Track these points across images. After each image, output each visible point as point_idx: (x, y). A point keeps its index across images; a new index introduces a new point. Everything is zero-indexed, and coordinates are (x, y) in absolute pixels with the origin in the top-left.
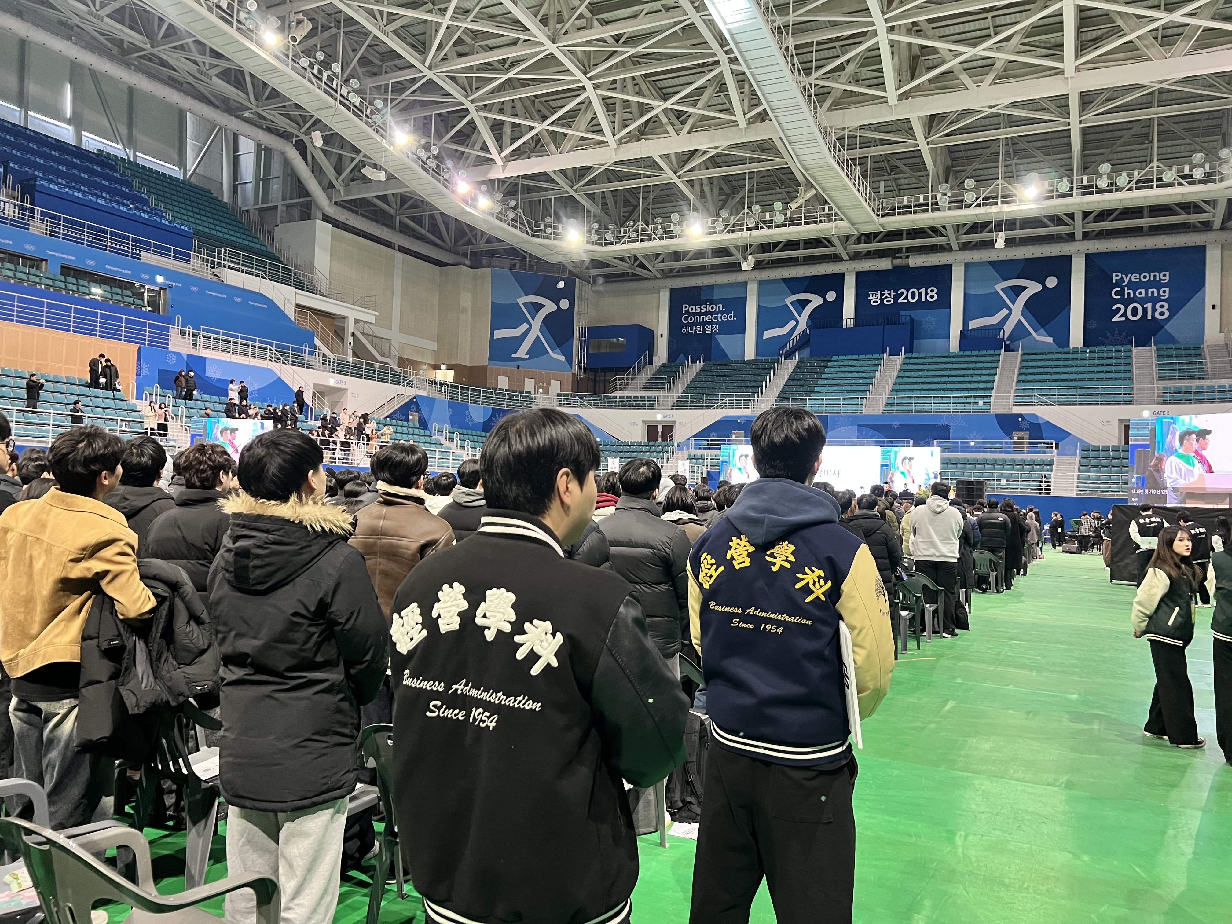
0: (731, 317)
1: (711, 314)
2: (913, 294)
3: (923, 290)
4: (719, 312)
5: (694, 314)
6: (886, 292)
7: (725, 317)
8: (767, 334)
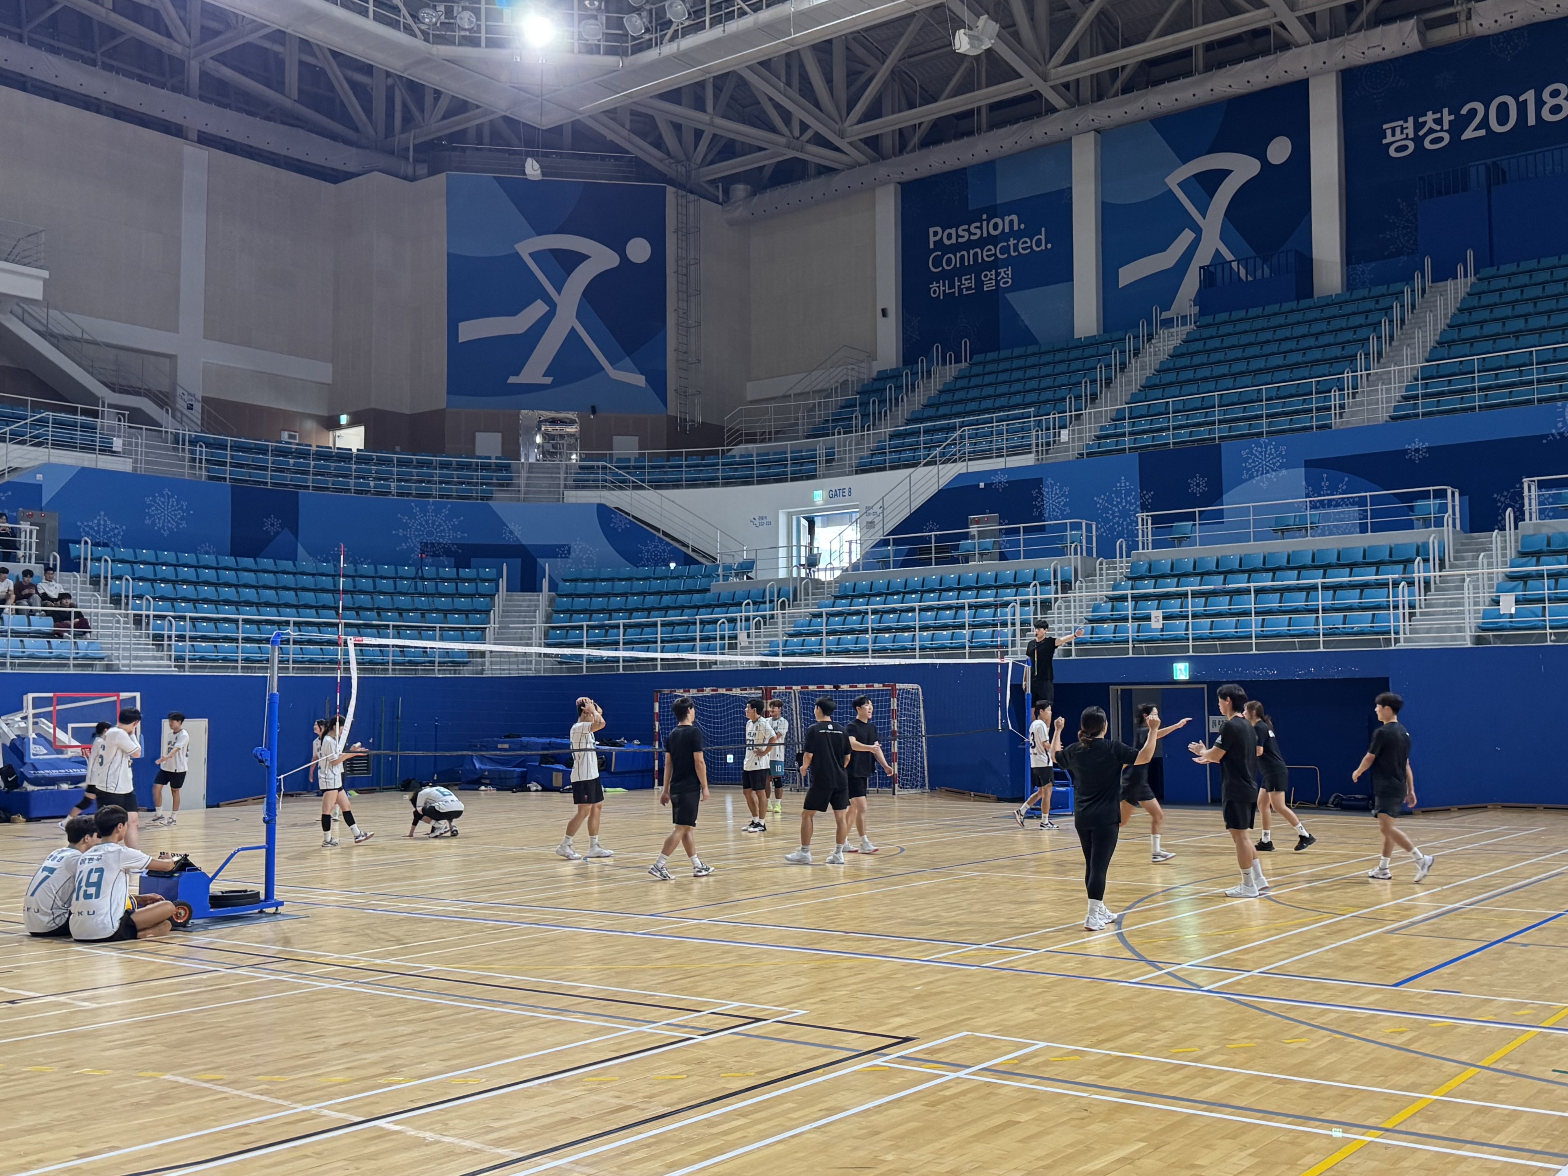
0: (1038, 243)
1: (992, 240)
2: (1503, 109)
3: (1529, 96)
4: (1013, 234)
5: (956, 248)
6: (1430, 117)
7: (1024, 246)
8: (1128, 274)
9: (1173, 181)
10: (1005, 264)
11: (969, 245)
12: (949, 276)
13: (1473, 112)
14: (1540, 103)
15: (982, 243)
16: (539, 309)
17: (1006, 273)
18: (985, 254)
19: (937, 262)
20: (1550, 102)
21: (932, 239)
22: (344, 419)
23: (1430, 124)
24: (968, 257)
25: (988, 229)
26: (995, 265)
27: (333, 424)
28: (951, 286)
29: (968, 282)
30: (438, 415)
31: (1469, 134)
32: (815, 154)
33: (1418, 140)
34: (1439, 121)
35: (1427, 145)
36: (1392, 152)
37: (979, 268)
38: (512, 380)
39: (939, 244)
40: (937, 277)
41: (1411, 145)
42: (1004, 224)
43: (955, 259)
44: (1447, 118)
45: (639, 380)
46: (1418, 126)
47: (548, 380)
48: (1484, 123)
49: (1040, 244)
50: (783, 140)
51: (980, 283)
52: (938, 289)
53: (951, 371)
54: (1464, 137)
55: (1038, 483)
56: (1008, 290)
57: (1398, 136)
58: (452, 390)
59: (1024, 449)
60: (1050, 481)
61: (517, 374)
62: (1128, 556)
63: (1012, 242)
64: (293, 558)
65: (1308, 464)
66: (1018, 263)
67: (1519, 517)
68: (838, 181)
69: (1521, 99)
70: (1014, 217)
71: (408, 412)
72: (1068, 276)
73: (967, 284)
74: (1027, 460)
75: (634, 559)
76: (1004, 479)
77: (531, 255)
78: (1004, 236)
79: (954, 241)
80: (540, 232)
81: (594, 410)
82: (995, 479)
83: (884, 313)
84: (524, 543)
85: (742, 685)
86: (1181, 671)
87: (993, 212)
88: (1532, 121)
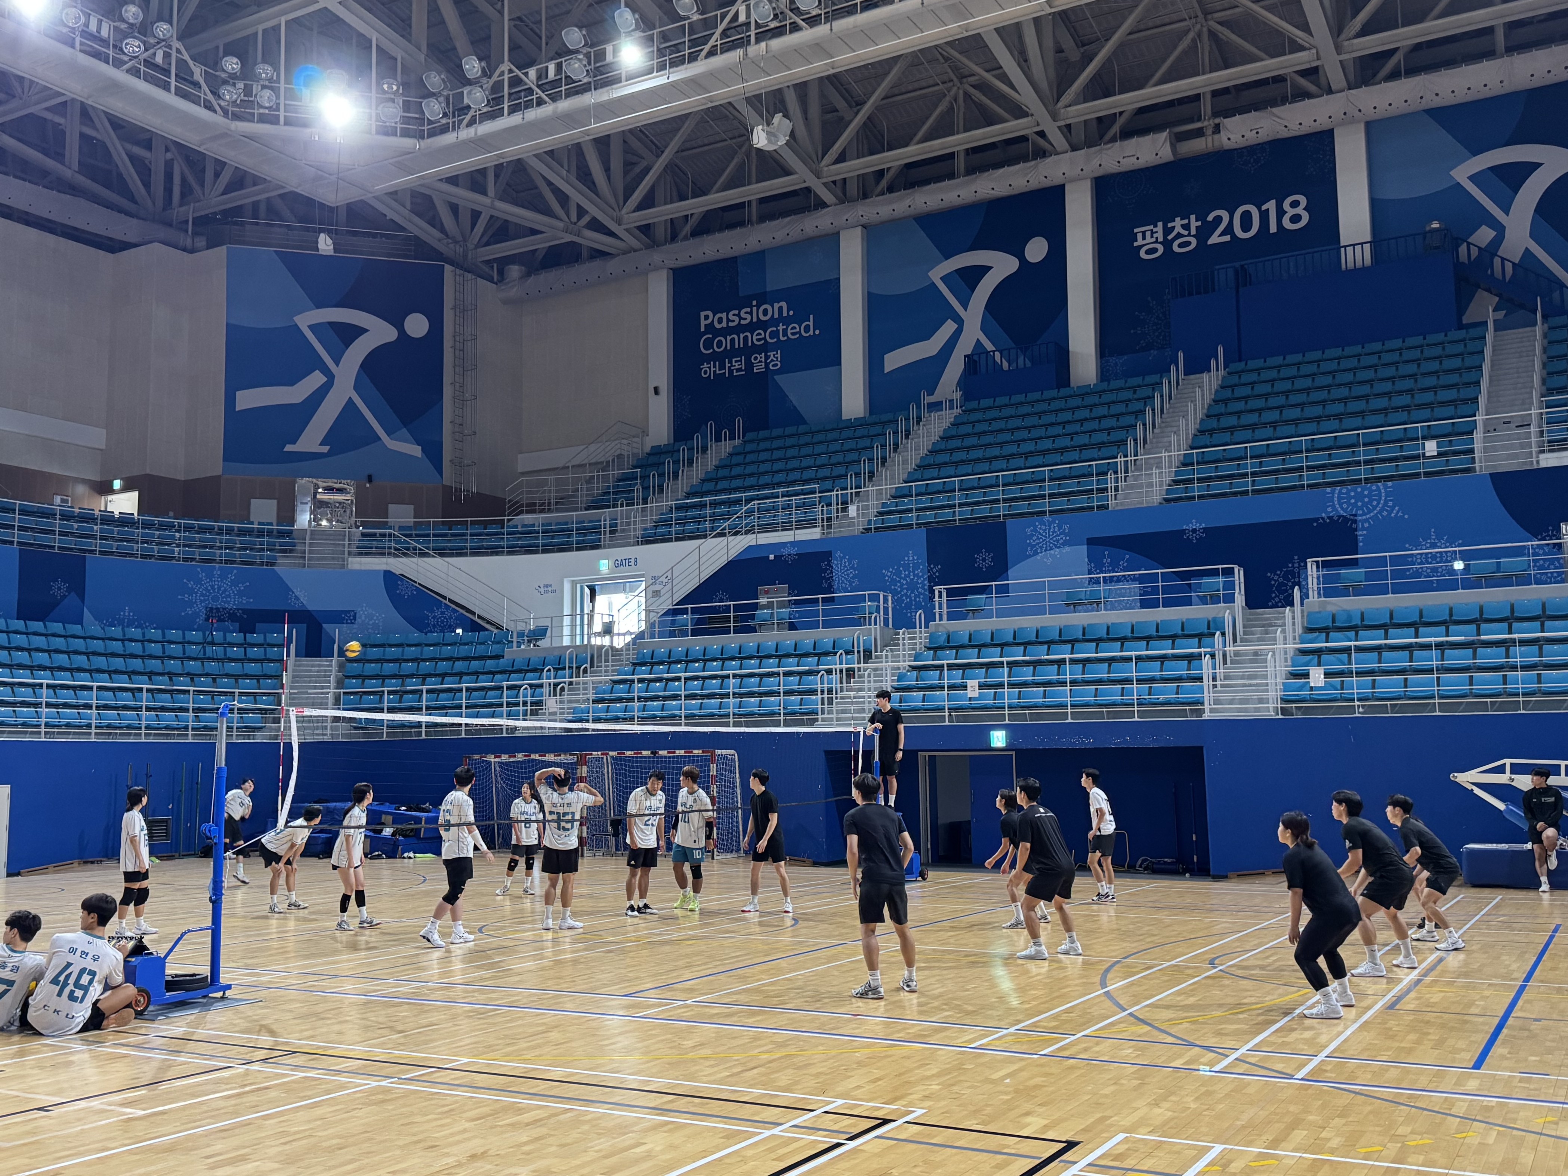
9: (938, 273)
10: (775, 347)
11: (739, 329)
12: (720, 358)
13: (1219, 219)
14: (1281, 213)
15: (752, 327)
16: (317, 379)
17: (776, 358)
18: (755, 338)
19: (708, 344)
20: (1291, 212)
21: (703, 323)
22: (117, 484)
23: (1178, 229)
24: (738, 340)
25: (758, 314)
26: (765, 348)
27: (105, 489)
28: (722, 367)
29: (737, 364)
30: (215, 481)
31: (1214, 239)
32: (592, 239)
33: (1167, 244)
34: (1187, 227)
35: (1175, 248)
36: (1142, 254)
37: (748, 351)
38: (289, 448)
39: (710, 327)
40: (708, 359)
41: (1161, 249)
42: (773, 310)
43: (726, 342)
44: (1194, 224)
45: (416, 451)
46: (1167, 231)
47: (325, 449)
48: (1229, 230)
49: (809, 328)
50: (561, 225)
51: (749, 365)
52: (709, 370)
53: (726, 447)
54: (1210, 242)
55: (827, 556)
56: (779, 372)
57: (1149, 239)
58: (228, 457)
59: (811, 523)
60: (838, 554)
61: (294, 442)
62: (927, 626)
63: (781, 327)
64: (79, 621)
65: (1091, 542)
66: (786, 347)
67: (1305, 596)
68: (612, 266)
69: (1264, 208)
70: (784, 304)
71: (181, 477)
72: (837, 361)
73: (737, 366)
74: (813, 534)
75: (420, 625)
76: (794, 551)
77: (311, 327)
78: (774, 322)
79: (724, 324)
80: (320, 304)
81: (370, 479)
82: (785, 552)
83: (656, 391)
84: (310, 608)
85: (556, 751)
86: (998, 739)
87: (763, 298)
88: (1273, 229)
